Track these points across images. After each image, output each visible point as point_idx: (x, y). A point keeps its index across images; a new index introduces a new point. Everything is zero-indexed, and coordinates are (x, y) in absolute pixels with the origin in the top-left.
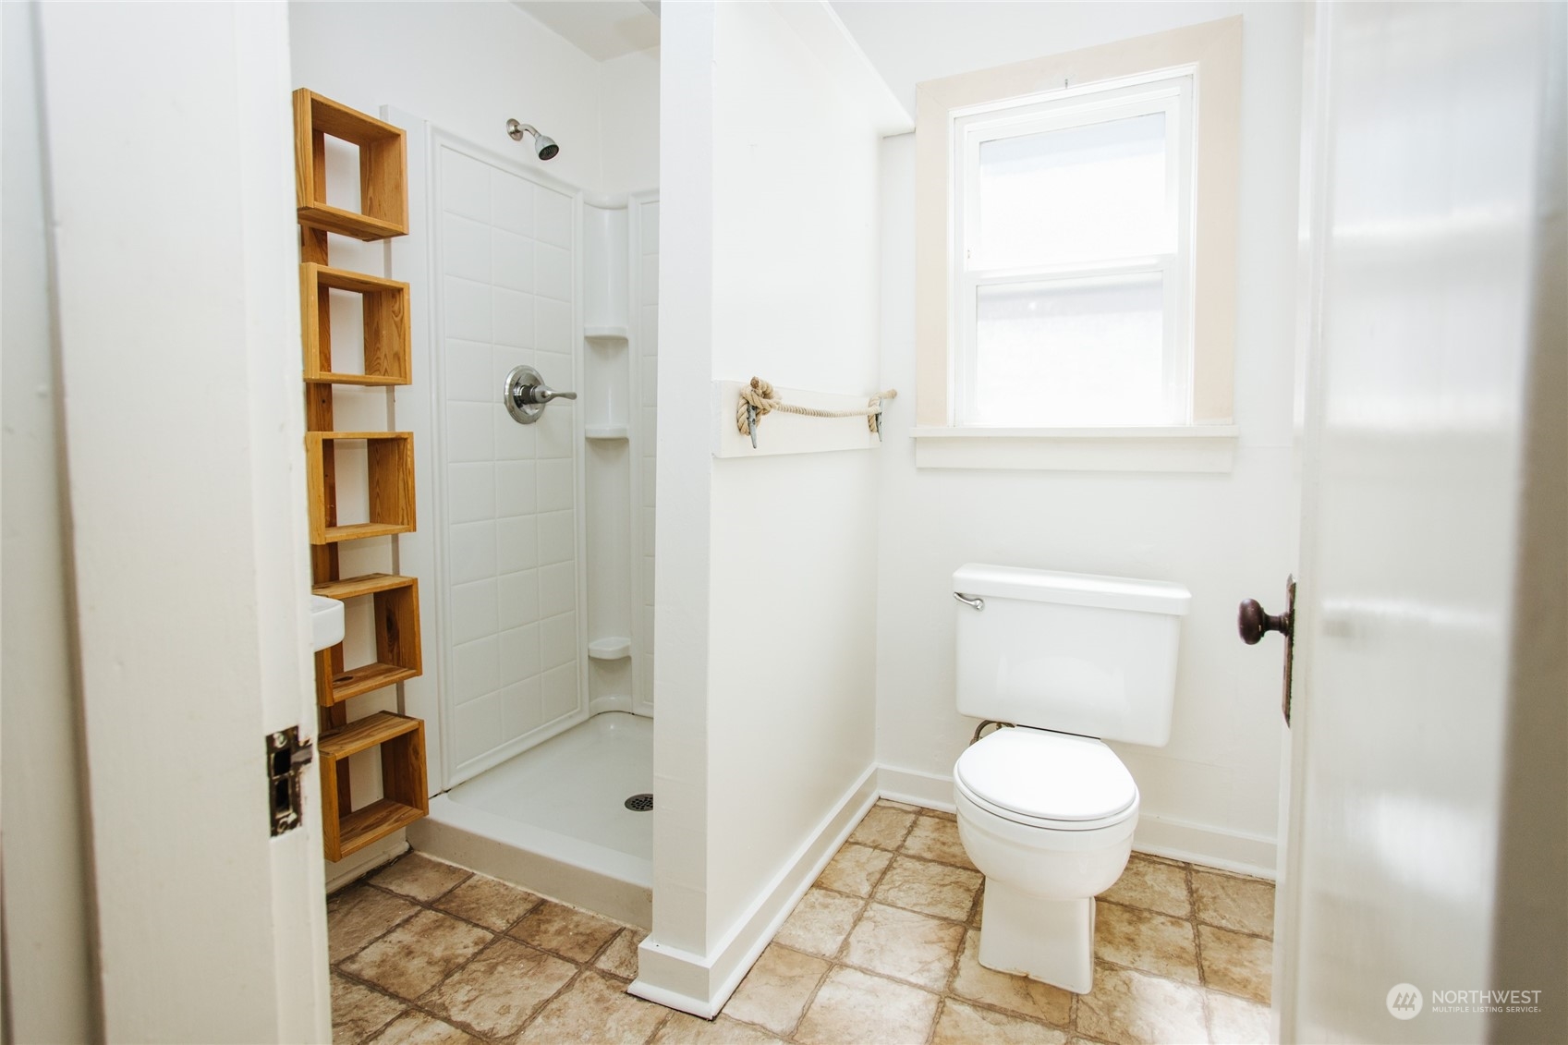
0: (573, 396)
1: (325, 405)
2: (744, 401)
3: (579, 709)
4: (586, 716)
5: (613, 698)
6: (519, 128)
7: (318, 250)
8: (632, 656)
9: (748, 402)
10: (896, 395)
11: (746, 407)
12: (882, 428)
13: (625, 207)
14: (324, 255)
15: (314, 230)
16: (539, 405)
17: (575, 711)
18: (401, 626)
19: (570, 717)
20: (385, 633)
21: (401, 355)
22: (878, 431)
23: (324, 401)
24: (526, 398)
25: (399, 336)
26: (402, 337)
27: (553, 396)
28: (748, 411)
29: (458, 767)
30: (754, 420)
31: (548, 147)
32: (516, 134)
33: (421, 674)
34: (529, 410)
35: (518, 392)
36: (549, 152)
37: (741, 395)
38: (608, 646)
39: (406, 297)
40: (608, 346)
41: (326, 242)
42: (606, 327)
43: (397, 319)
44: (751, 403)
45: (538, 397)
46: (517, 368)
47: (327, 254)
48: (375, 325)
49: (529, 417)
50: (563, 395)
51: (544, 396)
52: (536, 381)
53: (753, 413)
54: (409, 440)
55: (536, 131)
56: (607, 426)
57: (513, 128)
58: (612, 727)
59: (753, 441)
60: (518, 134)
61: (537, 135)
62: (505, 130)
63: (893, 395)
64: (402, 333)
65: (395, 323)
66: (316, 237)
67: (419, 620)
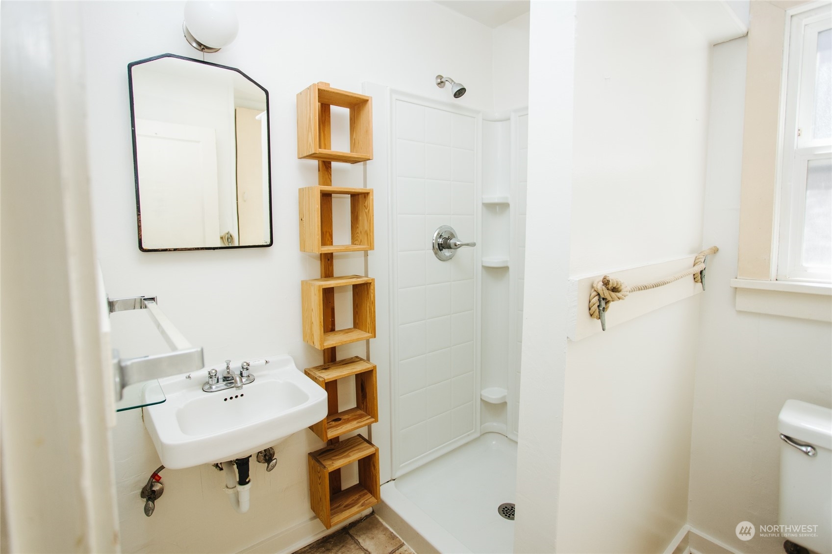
0: (474, 245)
1: (329, 262)
2: (595, 293)
3: (474, 430)
4: (477, 435)
5: (495, 424)
6: (443, 80)
7: (326, 173)
8: (507, 402)
9: (599, 294)
10: (718, 250)
11: (597, 298)
12: (705, 280)
13: (509, 119)
14: (330, 176)
15: (324, 162)
16: (453, 250)
17: (472, 431)
18: (367, 391)
19: (468, 435)
20: (360, 392)
21: (369, 232)
22: (702, 282)
23: (329, 260)
24: (444, 245)
25: (368, 221)
26: (369, 221)
27: (461, 245)
28: (600, 301)
29: (401, 466)
30: (604, 308)
31: (459, 90)
32: (441, 84)
33: (378, 421)
34: (446, 252)
35: (440, 241)
36: (460, 93)
37: (593, 287)
38: (494, 394)
39: (371, 198)
40: (497, 208)
41: (331, 168)
42: (495, 197)
43: (367, 211)
44: (602, 296)
45: (452, 246)
46: (441, 227)
47: (331, 175)
48: (356, 213)
49: (447, 257)
50: (467, 245)
51: (456, 245)
52: (452, 236)
53: (603, 303)
54: (372, 284)
55: (452, 81)
56: (494, 260)
57: (439, 81)
58: (494, 443)
59: (603, 325)
60: (442, 84)
61: (453, 83)
62: (434, 82)
63: (715, 251)
64: (369, 219)
65: (366, 213)
66: (325, 165)
67: (376, 390)
